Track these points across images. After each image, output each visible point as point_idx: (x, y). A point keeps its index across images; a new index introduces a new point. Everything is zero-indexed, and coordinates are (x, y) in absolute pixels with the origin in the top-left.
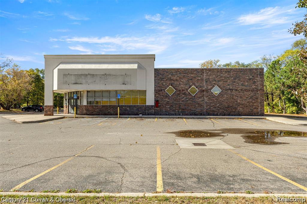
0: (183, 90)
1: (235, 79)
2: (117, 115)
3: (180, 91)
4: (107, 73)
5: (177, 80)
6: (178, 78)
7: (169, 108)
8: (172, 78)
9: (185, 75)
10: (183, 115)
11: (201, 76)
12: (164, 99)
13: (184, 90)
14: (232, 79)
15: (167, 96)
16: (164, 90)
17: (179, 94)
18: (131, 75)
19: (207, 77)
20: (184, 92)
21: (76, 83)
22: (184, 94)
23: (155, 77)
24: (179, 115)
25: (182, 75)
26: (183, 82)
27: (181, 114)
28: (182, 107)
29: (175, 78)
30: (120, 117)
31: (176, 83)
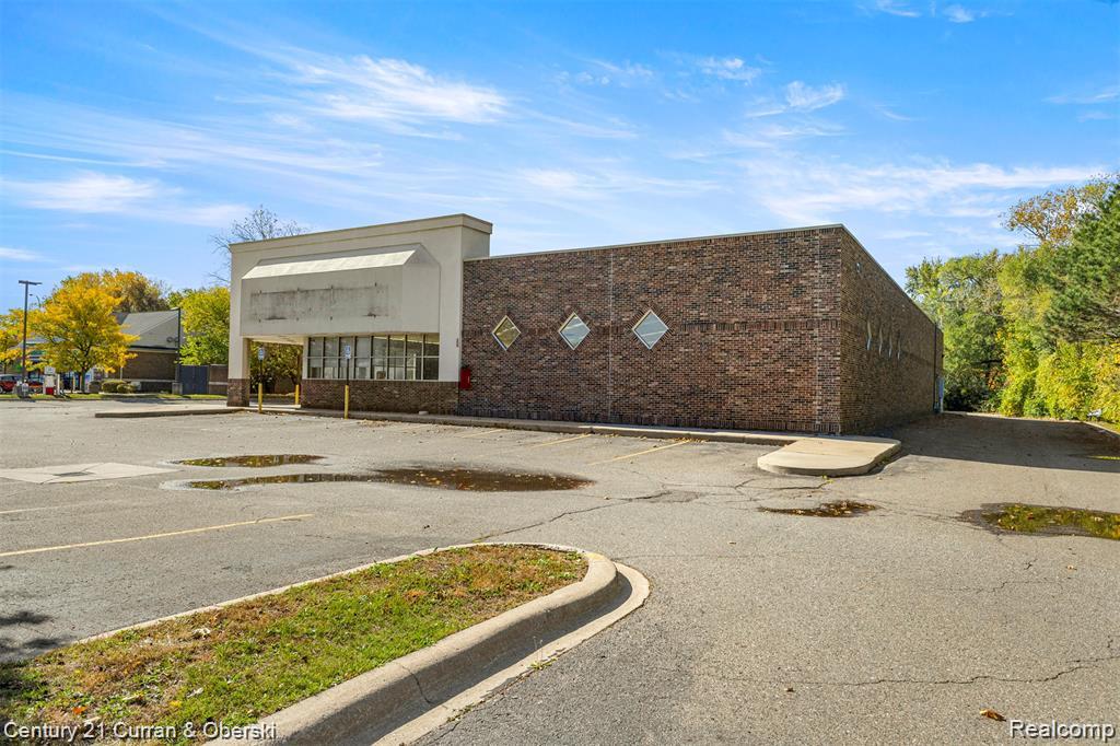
0: (542, 331)
1: (720, 281)
2: (343, 409)
3: (532, 332)
4: (336, 286)
5: (525, 296)
6: (529, 290)
7: (502, 392)
8: (513, 289)
9: (549, 275)
10: (539, 419)
11: (601, 276)
12: (488, 363)
13: (545, 330)
14: (709, 279)
15: (496, 352)
16: (488, 330)
17: (530, 345)
18: (387, 288)
19: (620, 280)
20: (544, 337)
21: (273, 318)
22: (545, 343)
23: (465, 288)
24: (529, 418)
25: (543, 275)
26: (542, 301)
27: (535, 415)
28: (540, 390)
29: (518, 289)
30: (349, 417)
31: (524, 305)
